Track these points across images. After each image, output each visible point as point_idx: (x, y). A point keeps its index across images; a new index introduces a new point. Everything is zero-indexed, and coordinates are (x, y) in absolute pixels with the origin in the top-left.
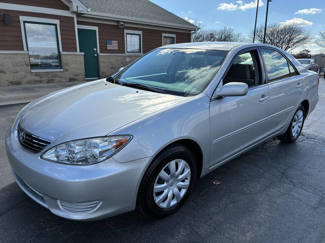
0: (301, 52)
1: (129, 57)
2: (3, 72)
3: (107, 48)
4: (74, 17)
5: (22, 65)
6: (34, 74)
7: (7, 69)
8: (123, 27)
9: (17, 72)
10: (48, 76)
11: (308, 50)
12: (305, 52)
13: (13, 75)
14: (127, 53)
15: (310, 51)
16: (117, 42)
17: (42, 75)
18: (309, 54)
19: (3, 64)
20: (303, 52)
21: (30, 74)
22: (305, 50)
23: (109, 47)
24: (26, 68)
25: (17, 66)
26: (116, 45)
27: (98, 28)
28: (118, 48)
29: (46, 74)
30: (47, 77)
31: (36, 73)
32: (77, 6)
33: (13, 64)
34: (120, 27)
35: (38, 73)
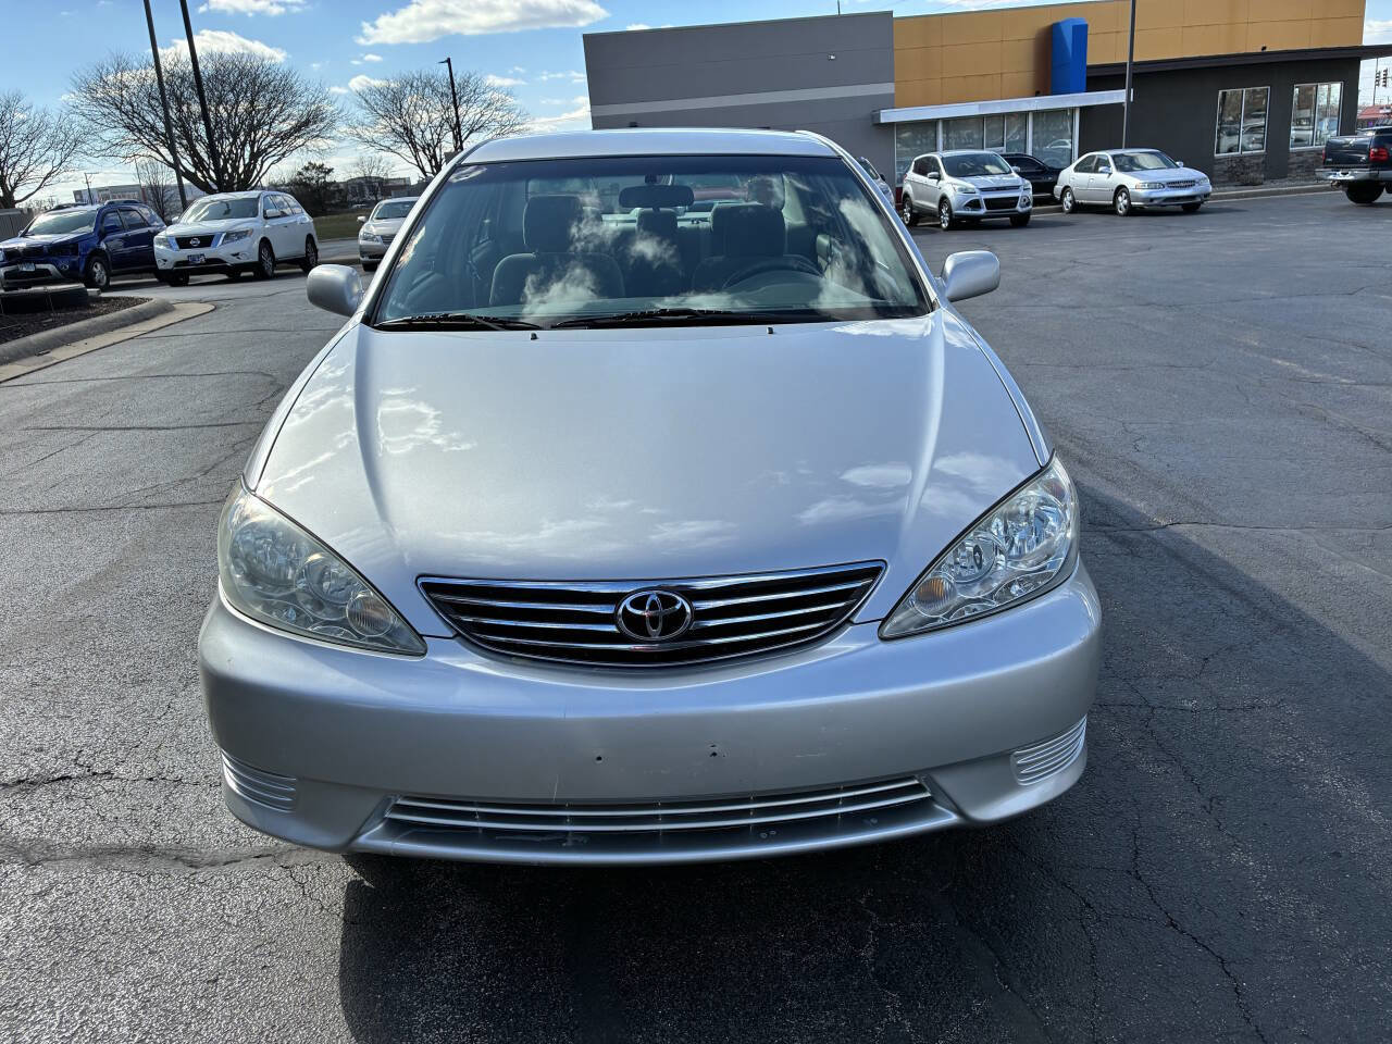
0: (300, 173)
11: (321, 166)
12: (313, 173)
15: (330, 170)
18: (328, 179)
20: (307, 174)
22: (310, 163)
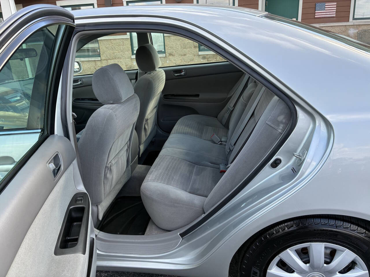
1: (355, 26)
2: (172, 55)
3: (315, 15)
5: (190, 47)
6: (201, 56)
7: (176, 52)
9: (185, 55)
10: (216, 58)
13: (181, 58)
14: (354, 21)
16: (336, 4)
17: (209, 57)
19: (173, 47)
21: (197, 57)
23: (319, 14)
24: (194, 50)
25: (185, 48)
26: (333, 10)
28: (336, 14)
29: (214, 57)
30: (215, 60)
31: (204, 56)
35: (205, 56)
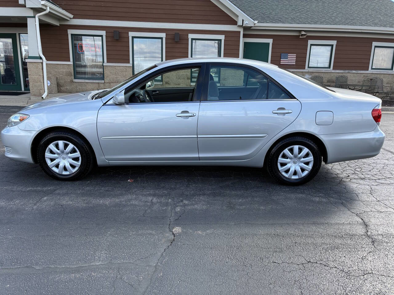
1: (310, 73)
2: (168, 83)
3: (280, 62)
4: (240, 31)
5: (184, 79)
8: (305, 37)
9: (179, 84)
13: (176, 87)
14: (309, 69)
16: (296, 55)
23: (284, 62)
24: (187, 81)
25: (179, 79)
26: (294, 59)
27: (273, 40)
28: (296, 63)
32: (243, 20)
33: (177, 77)
34: (300, 37)
